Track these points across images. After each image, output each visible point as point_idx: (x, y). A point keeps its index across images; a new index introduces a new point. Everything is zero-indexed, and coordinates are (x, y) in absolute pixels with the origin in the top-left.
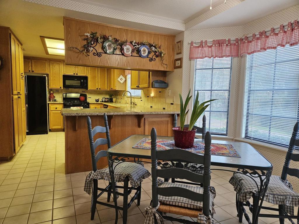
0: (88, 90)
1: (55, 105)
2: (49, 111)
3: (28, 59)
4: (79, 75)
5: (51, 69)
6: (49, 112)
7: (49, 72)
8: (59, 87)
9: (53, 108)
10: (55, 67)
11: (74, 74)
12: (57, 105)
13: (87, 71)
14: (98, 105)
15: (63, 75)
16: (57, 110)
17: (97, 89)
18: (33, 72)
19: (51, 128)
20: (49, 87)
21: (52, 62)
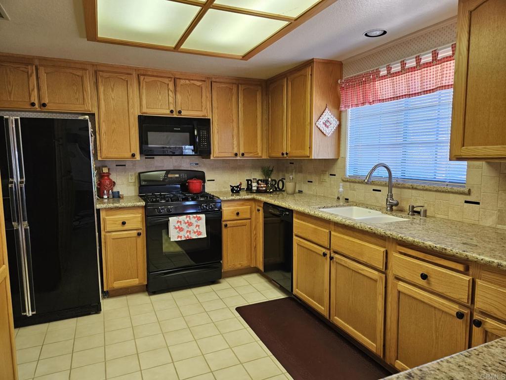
0: (212, 158)
1: (119, 212)
2: (103, 233)
3: (27, 64)
4: (186, 114)
5: (102, 96)
6: (103, 237)
7: (96, 108)
8: (129, 155)
9: (114, 222)
10: (113, 90)
11: (172, 112)
12: (126, 211)
13: (206, 102)
14: (243, 205)
15: (139, 117)
16: (126, 227)
17: (236, 155)
18: (44, 109)
19: (110, 286)
20: (99, 154)
21: (105, 75)
